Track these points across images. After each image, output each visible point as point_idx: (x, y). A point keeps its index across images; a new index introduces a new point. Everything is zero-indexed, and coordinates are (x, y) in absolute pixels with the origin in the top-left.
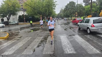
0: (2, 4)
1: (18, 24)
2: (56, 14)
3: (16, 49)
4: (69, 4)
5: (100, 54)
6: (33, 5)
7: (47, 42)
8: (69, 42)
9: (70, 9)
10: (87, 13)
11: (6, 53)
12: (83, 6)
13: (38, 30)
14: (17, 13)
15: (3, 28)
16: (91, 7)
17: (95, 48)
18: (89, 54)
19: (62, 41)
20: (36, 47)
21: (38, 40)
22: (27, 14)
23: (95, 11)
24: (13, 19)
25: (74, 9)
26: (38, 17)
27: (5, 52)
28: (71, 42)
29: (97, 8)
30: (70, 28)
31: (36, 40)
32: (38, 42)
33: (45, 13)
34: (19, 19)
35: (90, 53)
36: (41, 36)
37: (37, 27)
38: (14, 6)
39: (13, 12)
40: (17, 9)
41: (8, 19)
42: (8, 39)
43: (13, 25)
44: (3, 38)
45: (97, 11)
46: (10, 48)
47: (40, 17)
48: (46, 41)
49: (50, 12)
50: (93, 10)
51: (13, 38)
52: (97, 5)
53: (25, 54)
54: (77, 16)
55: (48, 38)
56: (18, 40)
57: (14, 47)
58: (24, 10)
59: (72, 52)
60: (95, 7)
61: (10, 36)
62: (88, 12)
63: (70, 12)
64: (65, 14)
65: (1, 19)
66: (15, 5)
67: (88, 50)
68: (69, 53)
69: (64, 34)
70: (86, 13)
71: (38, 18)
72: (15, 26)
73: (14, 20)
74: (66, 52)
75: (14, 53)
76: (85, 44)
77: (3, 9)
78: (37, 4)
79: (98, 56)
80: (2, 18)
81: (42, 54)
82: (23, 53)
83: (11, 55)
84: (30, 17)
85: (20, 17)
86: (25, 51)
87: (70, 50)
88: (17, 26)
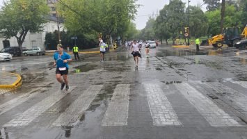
0: (5, 4)
1: (44, 54)
2: (136, 31)
3: (37, 114)
4: (168, 6)
5: (239, 127)
6: (82, 7)
7: (112, 98)
8: (166, 98)
9: (170, 20)
10: (211, 30)
11: (14, 123)
12: (202, 12)
13: (93, 69)
14: (41, 27)
15: (8, 64)
16: (223, 14)
17: (227, 114)
18: (213, 127)
19: (149, 96)
20: (86, 108)
21: (90, 93)
22: (66, 31)
23: (232, 25)
24: (33, 42)
25: (181, 20)
26: (94, 38)
27: (11, 119)
28: (170, 98)
29: (238, 17)
30: (170, 66)
31: (88, 93)
32: (91, 97)
33: (110, 27)
34: (45, 43)
35: (214, 124)
36: (100, 84)
37: (90, 63)
38: (34, 10)
39: (32, 25)
40: (42, 16)
41: (20, 42)
42: (18, 89)
43: (31, 55)
44: (7, 88)
45: (237, 24)
46: (24, 110)
47: (98, 38)
48: (111, 96)
49: (121, 26)
50: (228, 22)
51: (30, 88)
52: (237, 10)
53: (59, 125)
54: (187, 35)
55: (114, 88)
56: (44, 91)
57: (32, 109)
58: (60, 20)
59: (172, 123)
60: (232, 15)
61: (23, 83)
62: (214, 26)
63: (171, 27)
64: (160, 32)
65: (4, 41)
66: (37, 6)
67: (209, 119)
68: (165, 123)
69: (154, 79)
70: (210, 28)
71: (92, 40)
72: (38, 58)
73: (34, 44)
74: (158, 123)
75: (34, 123)
76: (204, 104)
77: (8, 17)
78: (91, 5)
79: (233, 132)
80: (4, 39)
81: (100, 126)
82: (54, 124)
83: (26, 127)
84: (73, 36)
85: (48, 36)
86: (59, 119)
87: (167, 116)
88: (41, 59)
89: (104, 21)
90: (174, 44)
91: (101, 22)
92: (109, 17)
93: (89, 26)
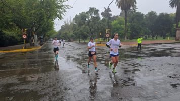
89: (31, 16)
91: (27, 17)
92: (37, 12)
93: (9, 20)
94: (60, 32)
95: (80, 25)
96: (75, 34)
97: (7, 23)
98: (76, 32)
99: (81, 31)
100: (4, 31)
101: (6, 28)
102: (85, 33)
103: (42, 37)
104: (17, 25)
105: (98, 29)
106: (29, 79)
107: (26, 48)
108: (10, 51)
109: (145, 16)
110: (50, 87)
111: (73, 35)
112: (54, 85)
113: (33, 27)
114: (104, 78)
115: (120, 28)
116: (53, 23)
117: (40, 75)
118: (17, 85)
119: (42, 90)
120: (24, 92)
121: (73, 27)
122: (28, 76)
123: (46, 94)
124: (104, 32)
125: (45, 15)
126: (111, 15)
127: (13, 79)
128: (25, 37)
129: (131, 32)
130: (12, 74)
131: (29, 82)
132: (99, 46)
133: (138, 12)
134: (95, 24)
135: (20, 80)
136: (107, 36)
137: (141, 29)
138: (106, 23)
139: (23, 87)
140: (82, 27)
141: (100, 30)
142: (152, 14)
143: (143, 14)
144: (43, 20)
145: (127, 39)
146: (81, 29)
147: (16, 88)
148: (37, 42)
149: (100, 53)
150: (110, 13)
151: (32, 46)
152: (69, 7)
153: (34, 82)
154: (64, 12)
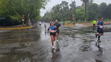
71: (17, 20)
89: (26, 7)
90: (64, 24)
91: (24, 8)
92: (30, 5)
93: (14, 10)
94: (44, 17)
95: (56, 12)
96: (53, 18)
97: (13, 12)
98: (53, 17)
99: (56, 16)
100: (11, 17)
101: (12, 15)
102: (59, 17)
103: (33, 20)
104: (19, 13)
105: (67, 15)
106: (26, 45)
107: (24, 27)
108: (15, 28)
109: (99, 6)
110: (38, 50)
111: (52, 19)
112: (41, 49)
113: (27, 14)
114: (71, 45)
115: (81, 14)
116: (40, 12)
117: (32, 43)
118: (19, 48)
119: (33, 51)
120: (23, 52)
121: (52, 14)
122: (25, 43)
123: (36, 54)
124: (71, 17)
125: (35, 7)
126: (76, 5)
127: (17, 45)
128: (23, 20)
129: (89, 16)
130: (16, 41)
131: (26, 47)
132: (68, 26)
133: (94, 4)
134: (65, 11)
135: (21, 45)
136: (73, 19)
137: (95, 15)
138: (72, 11)
139: (22, 50)
140: (57, 13)
141: (69, 16)
142: (103, 5)
143: (97, 5)
144: (34, 10)
145: (86, 21)
146: (57, 15)
147: (18, 50)
148: (30, 23)
149: (68, 30)
150: (75, 4)
151: (28, 25)
152: (50, 1)
153: (29, 47)
154: (46, 5)
